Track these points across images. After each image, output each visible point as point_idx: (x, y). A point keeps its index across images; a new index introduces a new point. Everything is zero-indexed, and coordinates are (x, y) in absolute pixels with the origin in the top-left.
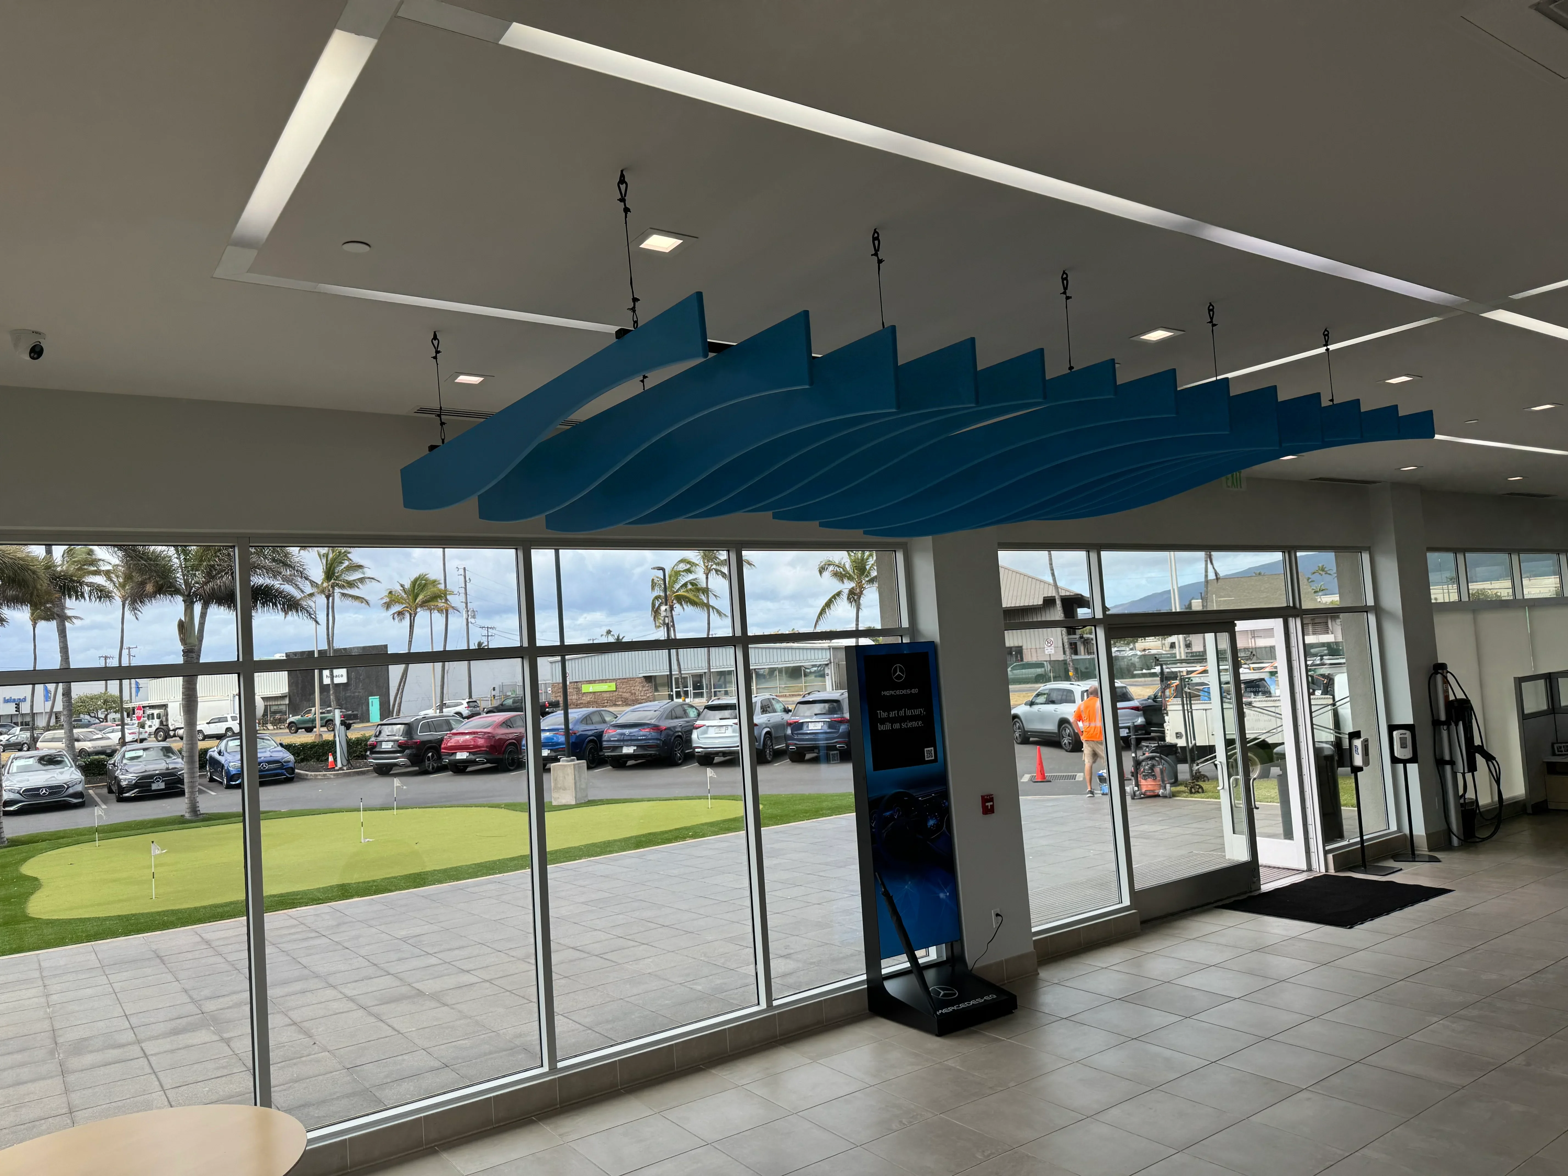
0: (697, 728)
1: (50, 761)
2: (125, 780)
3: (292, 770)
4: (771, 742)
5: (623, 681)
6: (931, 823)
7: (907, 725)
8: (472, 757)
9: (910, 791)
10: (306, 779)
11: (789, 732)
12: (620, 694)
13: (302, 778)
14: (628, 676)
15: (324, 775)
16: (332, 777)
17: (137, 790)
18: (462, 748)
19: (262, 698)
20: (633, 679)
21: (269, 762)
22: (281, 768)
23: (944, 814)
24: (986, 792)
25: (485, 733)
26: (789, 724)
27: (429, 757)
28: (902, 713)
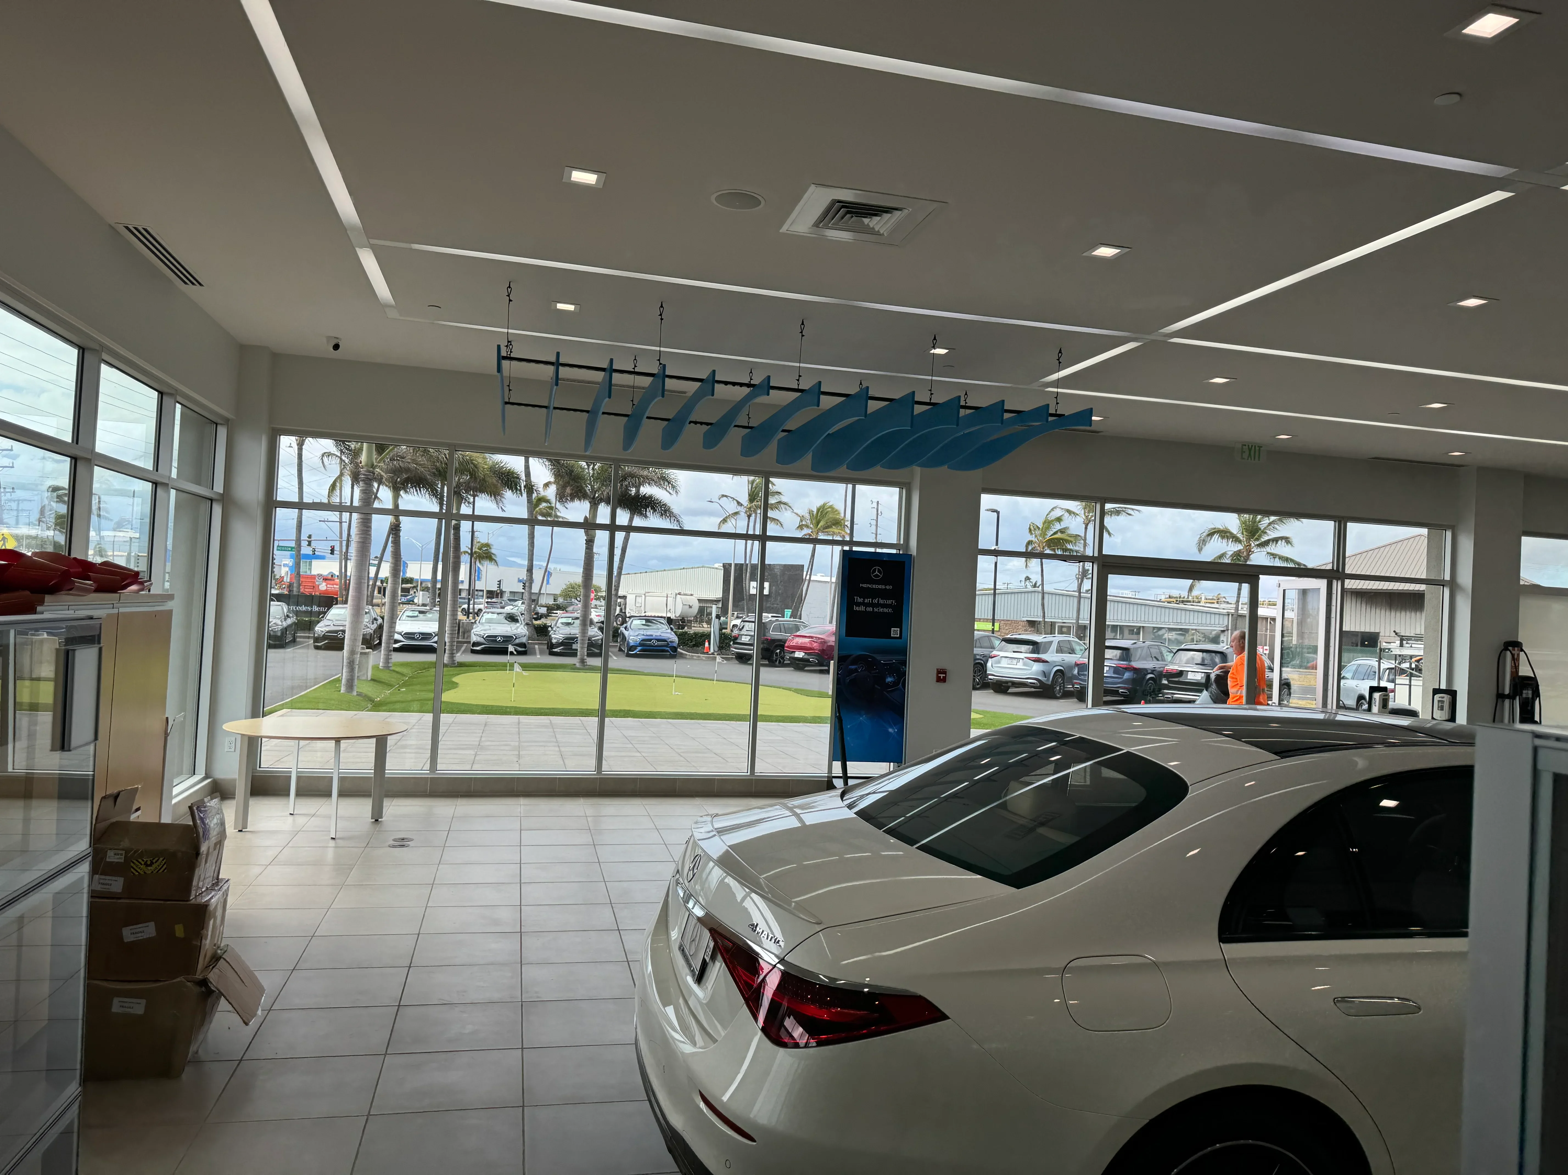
0: (992, 658)
1: (512, 618)
2: (555, 638)
3: (674, 649)
4: (1063, 679)
5: (1007, 622)
6: (889, 679)
7: (878, 610)
8: (806, 657)
9: (874, 655)
10: (686, 658)
11: (1076, 672)
12: (1003, 634)
13: (682, 656)
14: (1012, 619)
15: (699, 656)
16: (704, 659)
17: (562, 647)
18: (801, 648)
19: (698, 600)
20: (1016, 622)
21: (658, 640)
22: (667, 646)
23: (901, 676)
24: (941, 666)
25: (819, 638)
26: (1077, 665)
27: (777, 653)
28: (875, 601)
